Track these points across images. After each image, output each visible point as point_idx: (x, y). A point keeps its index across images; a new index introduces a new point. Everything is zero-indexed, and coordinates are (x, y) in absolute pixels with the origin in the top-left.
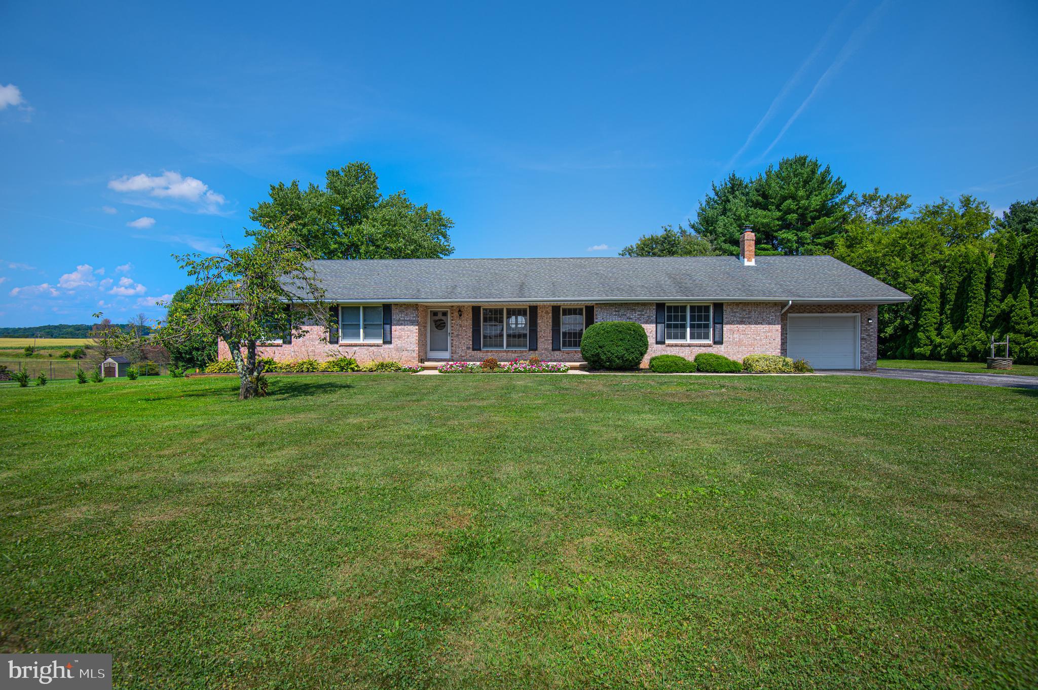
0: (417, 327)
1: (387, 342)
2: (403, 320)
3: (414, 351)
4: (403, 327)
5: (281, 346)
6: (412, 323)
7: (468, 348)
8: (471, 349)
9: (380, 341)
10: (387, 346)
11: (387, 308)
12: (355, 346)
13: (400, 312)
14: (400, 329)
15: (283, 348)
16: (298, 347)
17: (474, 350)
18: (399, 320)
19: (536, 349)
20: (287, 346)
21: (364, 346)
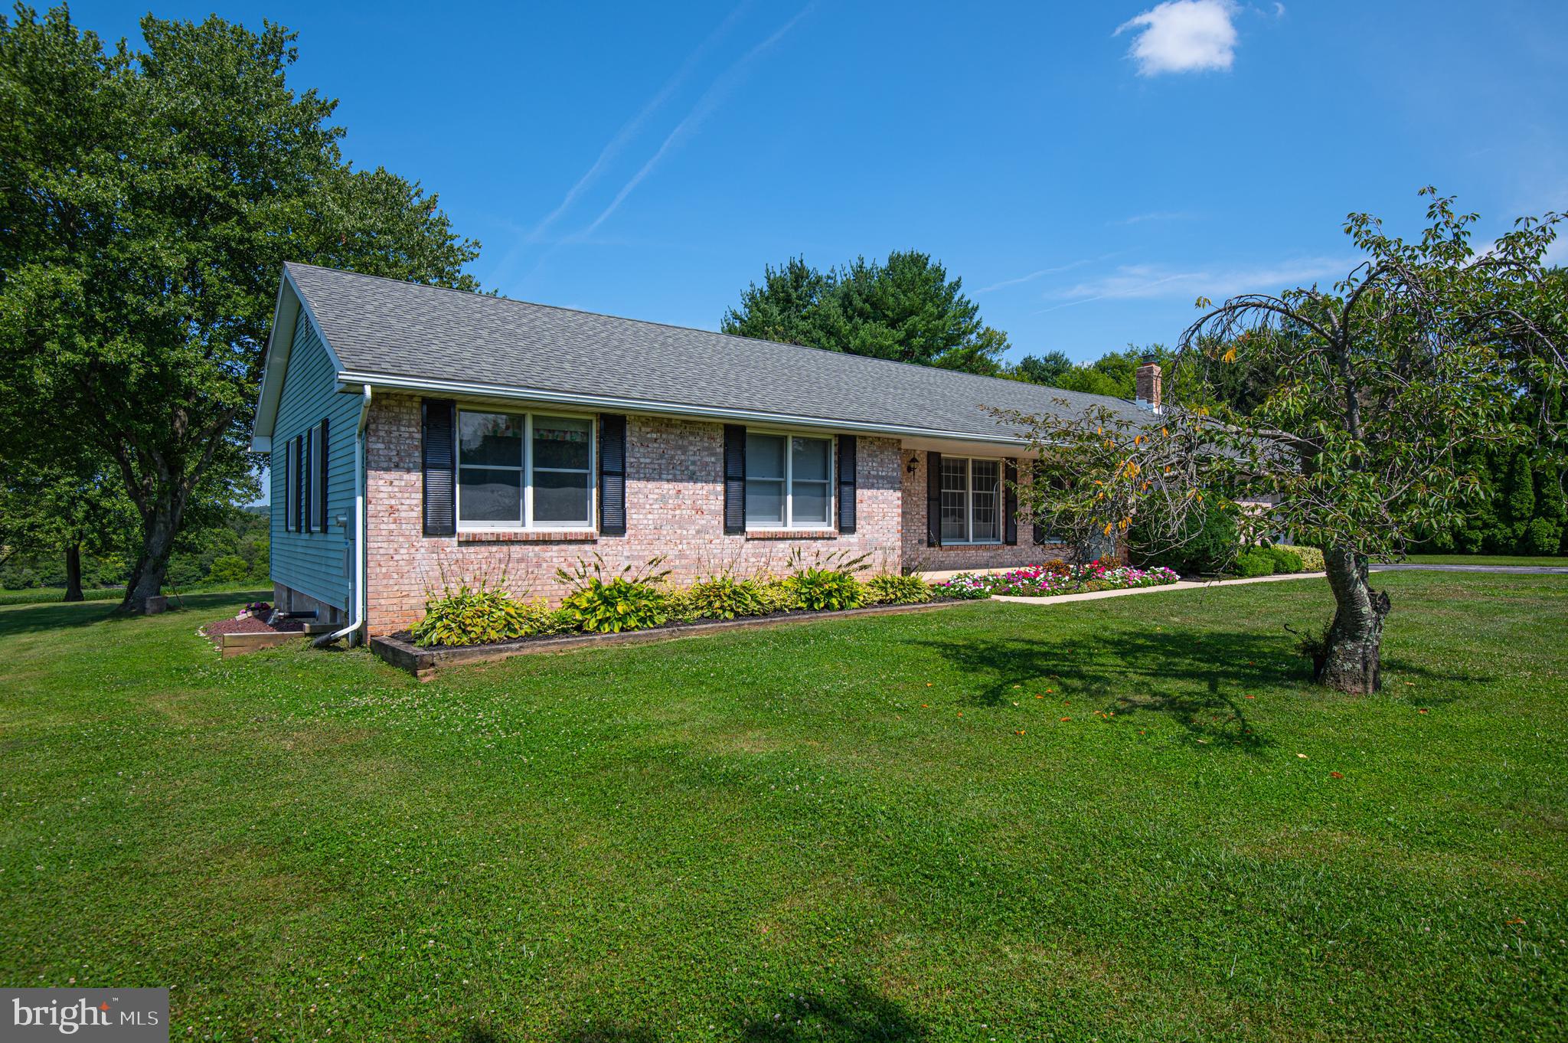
0: (899, 494)
1: (847, 526)
2: (874, 477)
3: (894, 549)
4: (875, 491)
5: (595, 542)
6: (892, 484)
7: (920, 542)
8: (925, 544)
9: (832, 529)
10: (846, 538)
11: (847, 443)
12: (780, 539)
13: (869, 455)
14: (870, 498)
15: (598, 548)
16: (641, 543)
17: (930, 545)
18: (868, 476)
19: (1015, 543)
20: (612, 540)
21: (802, 538)
